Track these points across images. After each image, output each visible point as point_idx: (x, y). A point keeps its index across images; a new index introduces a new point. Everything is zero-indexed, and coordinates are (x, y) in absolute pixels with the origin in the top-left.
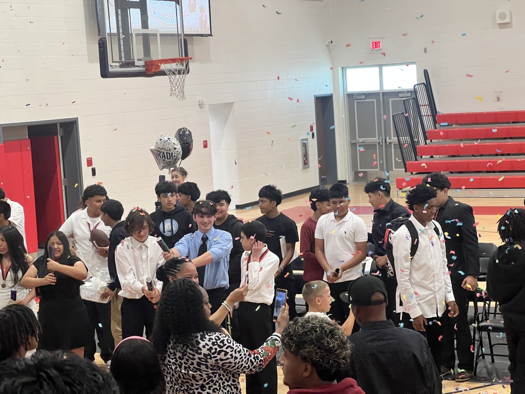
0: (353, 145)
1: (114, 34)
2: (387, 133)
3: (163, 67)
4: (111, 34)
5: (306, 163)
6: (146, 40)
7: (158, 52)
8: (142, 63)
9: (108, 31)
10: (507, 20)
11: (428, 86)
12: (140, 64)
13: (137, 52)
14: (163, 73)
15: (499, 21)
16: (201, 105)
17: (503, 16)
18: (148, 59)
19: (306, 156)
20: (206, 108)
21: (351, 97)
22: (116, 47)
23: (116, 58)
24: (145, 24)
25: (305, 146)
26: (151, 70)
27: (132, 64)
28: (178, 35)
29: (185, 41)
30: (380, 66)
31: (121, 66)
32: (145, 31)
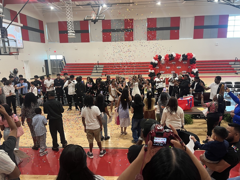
0: (52, 68)
1: (2, 47)
2: (58, 66)
3: (13, 53)
4: (1, 47)
5: (43, 71)
6: (9, 48)
7: (12, 51)
8: (9, 53)
9: (1, 46)
10: (77, 49)
11: (64, 59)
12: (8, 53)
13: (7, 50)
14: (13, 55)
15: (75, 49)
16: (22, 61)
17: (76, 48)
18: (10, 52)
19: (43, 70)
20: (23, 61)
21: (51, 60)
22: (3, 49)
23: (3, 51)
24: (9, 45)
25: (43, 68)
26: (11, 54)
27: (7, 53)
28: (16, 48)
29: (18, 49)
30: (56, 55)
31: (4, 53)
32: (9, 47)
